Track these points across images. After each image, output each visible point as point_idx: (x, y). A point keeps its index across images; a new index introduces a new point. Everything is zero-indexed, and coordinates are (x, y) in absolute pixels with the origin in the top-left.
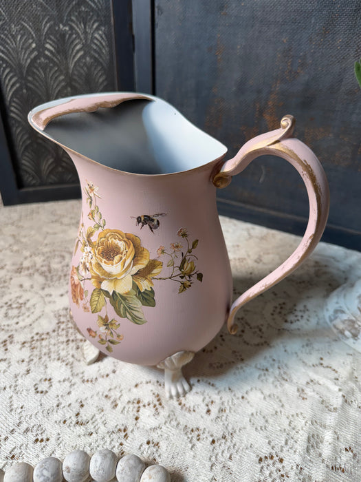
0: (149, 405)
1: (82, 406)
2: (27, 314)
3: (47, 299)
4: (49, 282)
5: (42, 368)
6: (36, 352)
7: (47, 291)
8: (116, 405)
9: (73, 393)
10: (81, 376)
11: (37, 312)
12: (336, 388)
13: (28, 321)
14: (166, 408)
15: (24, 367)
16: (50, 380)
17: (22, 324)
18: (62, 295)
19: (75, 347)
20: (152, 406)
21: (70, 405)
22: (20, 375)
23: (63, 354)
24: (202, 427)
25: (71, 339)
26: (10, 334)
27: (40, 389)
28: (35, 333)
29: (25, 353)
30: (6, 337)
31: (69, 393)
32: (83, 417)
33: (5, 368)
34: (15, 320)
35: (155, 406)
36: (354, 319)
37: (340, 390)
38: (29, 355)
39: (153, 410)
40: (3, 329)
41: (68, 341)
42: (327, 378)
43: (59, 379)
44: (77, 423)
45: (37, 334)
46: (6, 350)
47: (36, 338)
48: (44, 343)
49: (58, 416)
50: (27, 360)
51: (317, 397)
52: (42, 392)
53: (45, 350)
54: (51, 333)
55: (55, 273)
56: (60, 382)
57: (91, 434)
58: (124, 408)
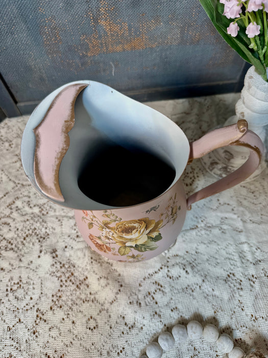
0: (156, 291)
1: (124, 318)
2: (31, 287)
3: (32, 266)
4: (19, 253)
5: (80, 315)
6: (65, 308)
7: (25, 260)
8: (140, 304)
9: (112, 314)
10: (107, 302)
11: (37, 281)
12: (235, 217)
13: (37, 292)
14: (166, 286)
15: (68, 322)
16: (91, 317)
17: (35, 297)
18: (39, 257)
19: (86, 287)
20: (158, 291)
21: (116, 322)
22: (72, 329)
23: (83, 297)
24: (190, 284)
25: (78, 283)
26: (36, 309)
27: (92, 327)
28: (51, 296)
29: (60, 314)
30: (35, 314)
31: (110, 316)
32: (130, 323)
33: (58, 332)
34: (28, 298)
35: (160, 290)
36: (225, 166)
37: (238, 217)
38: (63, 313)
39: (161, 292)
40: (27, 310)
41: (77, 286)
42: (227, 212)
43: (97, 313)
44: (130, 328)
45: (53, 296)
46: (45, 321)
47: (55, 299)
48: (64, 298)
49: (117, 333)
50: (65, 317)
51: (230, 227)
52: (95, 328)
53: (70, 303)
54: (61, 289)
55: (15, 242)
56: (98, 314)
57: (142, 328)
58: (145, 302)
